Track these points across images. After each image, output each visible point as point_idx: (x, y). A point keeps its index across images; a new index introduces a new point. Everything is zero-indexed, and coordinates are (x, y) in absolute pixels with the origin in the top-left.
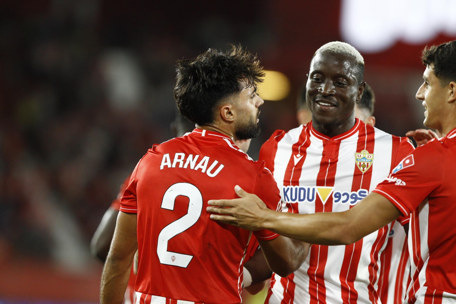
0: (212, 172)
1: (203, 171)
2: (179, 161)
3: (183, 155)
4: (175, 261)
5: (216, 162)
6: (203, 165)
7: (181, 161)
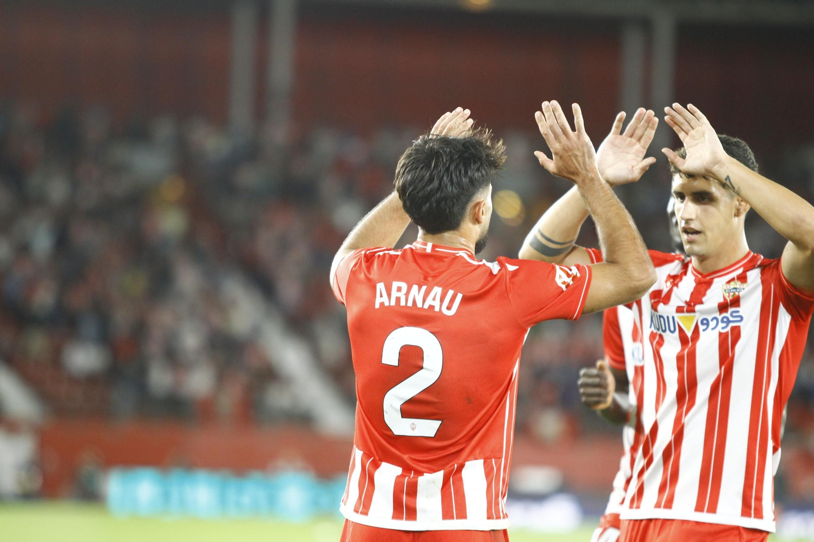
0: (449, 308)
1: (437, 309)
2: (399, 294)
3: (404, 286)
4: (416, 430)
5: (451, 293)
6: (434, 299)
7: (402, 295)
